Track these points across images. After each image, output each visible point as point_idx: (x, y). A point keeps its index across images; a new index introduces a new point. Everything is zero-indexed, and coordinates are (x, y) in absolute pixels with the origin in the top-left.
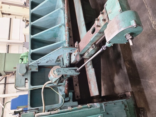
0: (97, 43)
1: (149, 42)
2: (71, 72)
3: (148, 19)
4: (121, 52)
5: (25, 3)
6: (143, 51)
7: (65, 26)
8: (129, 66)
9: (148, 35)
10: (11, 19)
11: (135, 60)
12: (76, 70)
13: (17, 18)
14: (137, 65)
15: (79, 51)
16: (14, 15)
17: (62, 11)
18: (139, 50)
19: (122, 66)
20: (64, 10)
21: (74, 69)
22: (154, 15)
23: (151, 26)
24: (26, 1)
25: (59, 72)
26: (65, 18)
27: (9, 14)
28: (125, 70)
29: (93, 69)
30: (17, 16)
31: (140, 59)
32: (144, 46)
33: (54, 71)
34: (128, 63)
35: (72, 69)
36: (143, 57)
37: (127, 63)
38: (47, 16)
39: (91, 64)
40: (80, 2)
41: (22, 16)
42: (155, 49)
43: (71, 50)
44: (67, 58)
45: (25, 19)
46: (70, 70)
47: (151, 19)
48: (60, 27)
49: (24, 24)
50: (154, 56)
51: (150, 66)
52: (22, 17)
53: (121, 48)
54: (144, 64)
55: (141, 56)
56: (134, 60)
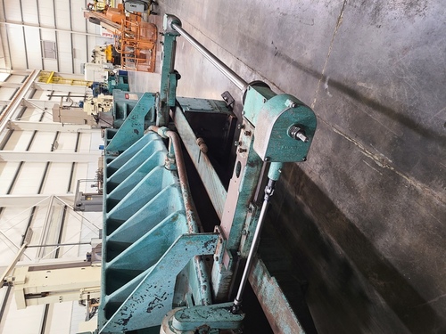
0: (256, 199)
1: (391, 198)
2: (218, 317)
3: (363, 158)
4: (348, 258)
5: (89, 256)
6: (390, 225)
7: (185, 215)
8: (382, 283)
9: (381, 185)
10: (47, 306)
11: (387, 257)
12: (230, 308)
13: (64, 299)
14: (397, 267)
15: (225, 239)
16: (56, 293)
17: (175, 191)
18: (383, 228)
19: (368, 293)
20: (180, 187)
21: (226, 308)
22: (369, 145)
23: (376, 166)
24: (90, 251)
25: (185, 320)
26: (182, 200)
27: (45, 294)
28: (382, 302)
29: (273, 278)
30: (64, 296)
31: (395, 247)
32: (386, 212)
33: (170, 323)
34: (377, 275)
35: (221, 308)
36: (398, 239)
37: (375, 277)
38: (144, 210)
39: (264, 274)
40: (210, 164)
41: (78, 290)
42: (410, 205)
43: (206, 245)
44: (202, 284)
45: (85, 297)
46: (215, 310)
47: (368, 154)
48: (175, 218)
49: (84, 311)
50: (418, 223)
51: (426, 251)
52: (78, 294)
53: (342, 246)
54: (411, 256)
55: (394, 239)
56: (385, 259)
